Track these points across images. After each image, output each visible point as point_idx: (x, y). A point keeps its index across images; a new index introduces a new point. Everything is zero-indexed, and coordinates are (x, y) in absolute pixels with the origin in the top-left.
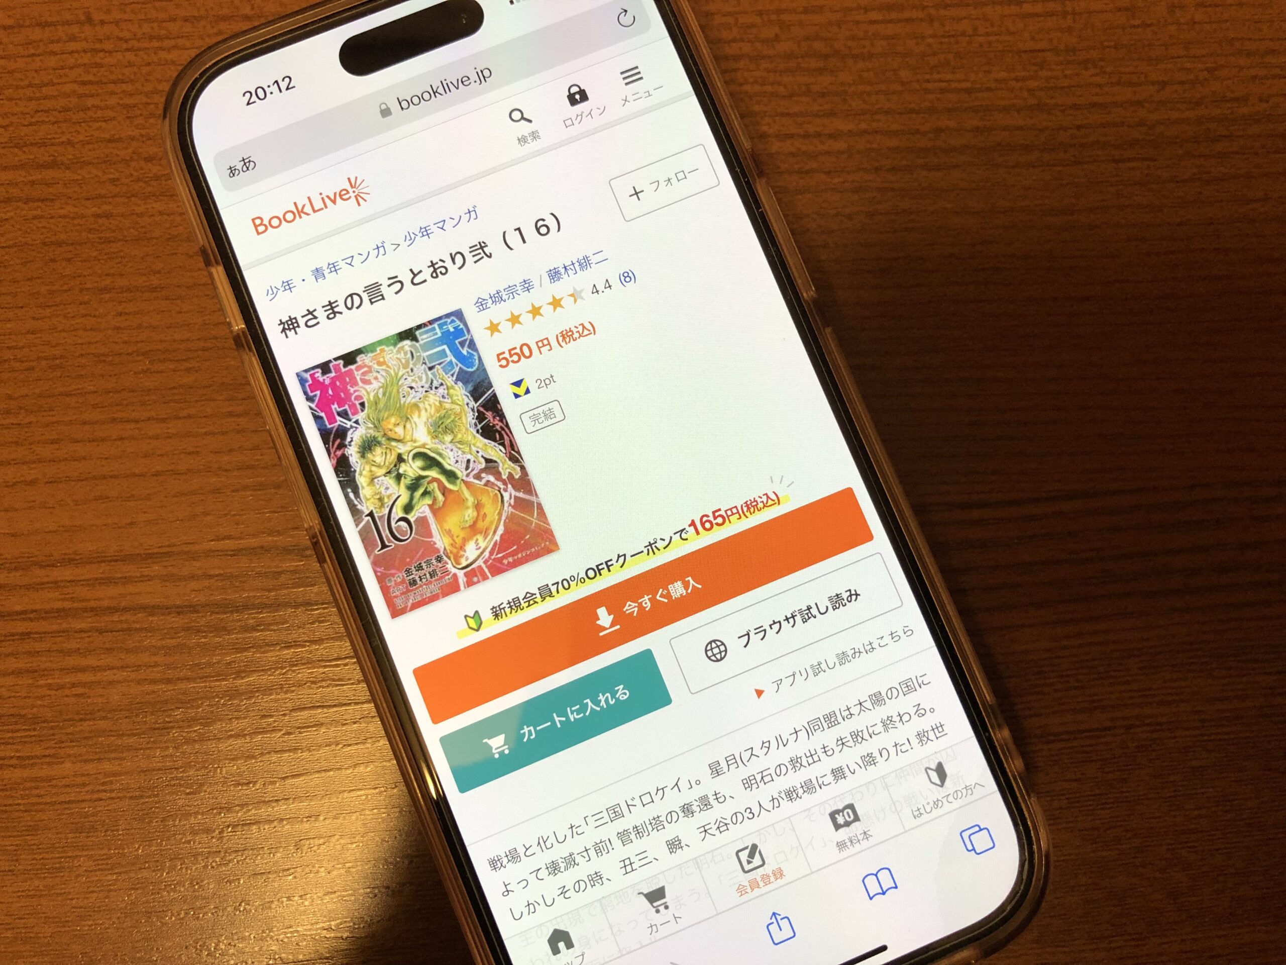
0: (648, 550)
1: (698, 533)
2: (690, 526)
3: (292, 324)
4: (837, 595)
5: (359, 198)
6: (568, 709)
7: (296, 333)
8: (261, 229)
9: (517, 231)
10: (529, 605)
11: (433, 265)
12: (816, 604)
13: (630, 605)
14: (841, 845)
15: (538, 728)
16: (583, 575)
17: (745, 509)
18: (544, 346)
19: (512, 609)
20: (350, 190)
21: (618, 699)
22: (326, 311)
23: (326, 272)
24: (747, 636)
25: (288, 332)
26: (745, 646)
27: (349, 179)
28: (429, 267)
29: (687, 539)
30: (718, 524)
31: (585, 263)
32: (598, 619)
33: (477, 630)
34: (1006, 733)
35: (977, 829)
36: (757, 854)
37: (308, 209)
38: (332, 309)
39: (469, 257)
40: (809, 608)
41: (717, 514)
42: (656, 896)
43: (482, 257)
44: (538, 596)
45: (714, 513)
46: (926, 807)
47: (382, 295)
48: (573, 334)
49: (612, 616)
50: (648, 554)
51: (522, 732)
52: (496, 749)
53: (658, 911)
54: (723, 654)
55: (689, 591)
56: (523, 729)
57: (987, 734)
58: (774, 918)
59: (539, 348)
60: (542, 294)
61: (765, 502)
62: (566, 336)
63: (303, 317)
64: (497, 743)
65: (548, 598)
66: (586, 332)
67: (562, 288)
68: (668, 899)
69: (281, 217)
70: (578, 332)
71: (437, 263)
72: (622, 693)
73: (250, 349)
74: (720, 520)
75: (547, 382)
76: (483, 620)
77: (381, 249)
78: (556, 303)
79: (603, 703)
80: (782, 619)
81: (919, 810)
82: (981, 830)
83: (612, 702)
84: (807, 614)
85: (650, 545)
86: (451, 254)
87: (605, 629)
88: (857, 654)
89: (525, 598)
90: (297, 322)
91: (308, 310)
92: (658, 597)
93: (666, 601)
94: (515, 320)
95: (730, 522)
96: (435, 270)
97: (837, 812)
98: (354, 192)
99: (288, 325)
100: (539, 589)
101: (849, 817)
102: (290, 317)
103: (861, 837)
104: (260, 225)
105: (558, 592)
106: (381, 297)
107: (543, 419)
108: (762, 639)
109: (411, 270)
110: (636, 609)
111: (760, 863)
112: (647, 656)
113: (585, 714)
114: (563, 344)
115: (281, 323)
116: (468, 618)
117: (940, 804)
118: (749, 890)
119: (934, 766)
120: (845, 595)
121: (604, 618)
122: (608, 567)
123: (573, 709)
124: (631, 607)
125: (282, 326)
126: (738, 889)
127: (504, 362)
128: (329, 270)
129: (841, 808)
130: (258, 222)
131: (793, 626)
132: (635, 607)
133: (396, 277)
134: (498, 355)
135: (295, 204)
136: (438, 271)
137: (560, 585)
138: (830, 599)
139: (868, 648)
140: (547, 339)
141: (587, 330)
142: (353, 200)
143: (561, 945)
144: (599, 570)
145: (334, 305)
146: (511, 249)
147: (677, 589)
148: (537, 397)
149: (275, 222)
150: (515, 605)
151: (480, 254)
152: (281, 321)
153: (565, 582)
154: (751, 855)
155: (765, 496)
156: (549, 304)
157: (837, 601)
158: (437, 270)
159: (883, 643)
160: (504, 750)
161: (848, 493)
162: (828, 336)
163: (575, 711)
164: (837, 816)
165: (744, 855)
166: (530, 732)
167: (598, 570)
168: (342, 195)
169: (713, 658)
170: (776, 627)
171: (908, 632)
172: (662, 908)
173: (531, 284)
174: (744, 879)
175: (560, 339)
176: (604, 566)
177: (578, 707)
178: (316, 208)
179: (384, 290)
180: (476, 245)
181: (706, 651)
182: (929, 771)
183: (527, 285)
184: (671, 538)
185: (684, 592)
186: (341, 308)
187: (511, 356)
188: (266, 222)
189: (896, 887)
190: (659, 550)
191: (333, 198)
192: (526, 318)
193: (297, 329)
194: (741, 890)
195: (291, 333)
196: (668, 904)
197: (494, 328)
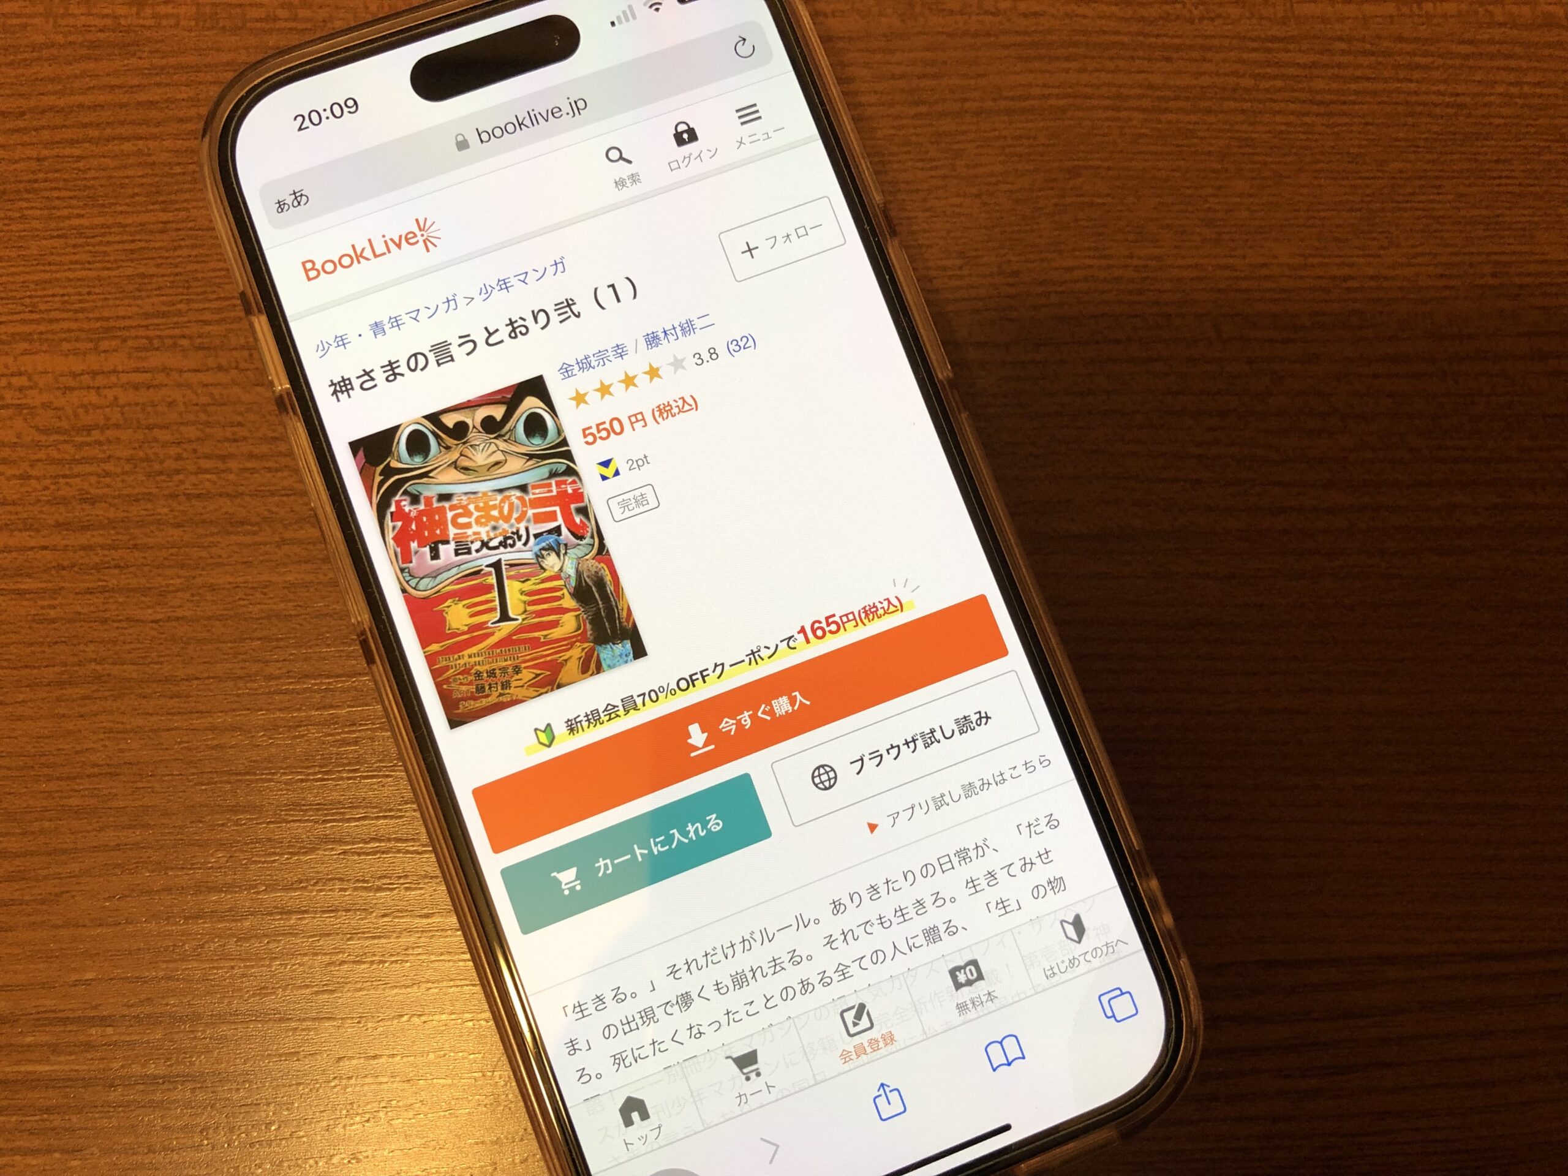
0: (750, 659)
1: (808, 641)
2: (799, 633)
3: (345, 385)
4: (965, 717)
5: (429, 244)
6: (652, 840)
7: (349, 396)
8: (312, 274)
9: (611, 288)
10: (610, 719)
11: (511, 323)
12: (941, 727)
13: (727, 722)
14: (962, 1008)
15: (616, 862)
16: (674, 686)
17: (863, 615)
18: (638, 421)
19: (589, 722)
20: (418, 233)
21: (709, 831)
22: (385, 372)
23: (387, 327)
24: (860, 762)
25: (339, 394)
26: (858, 773)
27: (417, 220)
28: (507, 325)
29: (795, 648)
30: (831, 632)
31: (688, 328)
32: (690, 737)
33: (549, 746)
34: (1154, 884)
35: (1118, 992)
36: (865, 1016)
37: (368, 253)
38: (392, 370)
39: (553, 315)
40: (932, 731)
41: (830, 620)
42: (746, 1061)
43: (569, 317)
44: (621, 708)
45: (827, 618)
46: (1061, 965)
47: (451, 356)
48: (672, 408)
49: (706, 735)
50: (750, 664)
51: (597, 865)
52: (566, 884)
53: (748, 1079)
54: (832, 781)
55: (796, 708)
56: (599, 862)
57: (1132, 884)
58: (882, 1089)
59: (632, 423)
60: (637, 361)
61: (886, 608)
62: (664, 411)
63: (358, 378)
64: (567, 877)
65: (632, 712)
66: (687, 407)
67: (661, 356)
68: (761, 1064)
69: (337, 261)
70: (678, 406)
71: (516, 321)
72: (715, 824)
73: (295, 413)
74: (833, 627)
75: (640, 463)
76: (556, 734)
77: (452, 303)
78: (653, 373)
79: (692, 834)
80: (901, 742)
81: (1052, 969)
82: (1122, 994)
83: (702, 834)
84: (930, 738)
85: (753, 653)
86: (533, 312)
87: (697, 749)
88: (986, 786)
89: (605, 710)
90: (350, 383)
91: (364, 370)
92: (760, 714)
93: (768, 718)
94: (604, 390)
95: (845, 630)
96: (514, 330)
97: (958, 969)
98: (422, 235)
99: (341, 387)
100: (622, 700)
101: (972, 975)
102: (342, 377)
103: (984, 999)
104: (311, 270)
105: (644, 705)
106: (449, 358)
107: (634, 505)
108: (877, 766)
109: (486, 329)
110: (734, 727)
111: (869, 1025)
112: (745, 780)
113: (670, 846)
114: (660, 420)
115: (333, 384)
116: (538, 732)
117: (1077, 962)
118: (854, 1056)
119: (1071, 920)
120: (974, 718)
121: (697, 736)
122: (703, 677)
123: (657, 840)
124: (728, 725)
125: (333, 387)
126: (842, 1055)
127: (590, 439)
128: (390, 325)
129: (962, 964)
130: (309, 266)
131: (913, 752)
132: (733, 724)
133: (468, 336)
134: (584, 430)
135: (353, 246)
136: (518, 331)
137: (647, 697)
138: (957, 721)
139: (998, 779)
140: (641, 413)
141: (688, 405)
142: (421, 243)
143: (635, 1116)
144: (693, 681)
145: (394, 366)
146: (603, 308)
147: (782, 706)
148: (628, 480)
149: (329, 267)
150: (594, 718)
151: (566, 312)
152: (332, 381)
153: (653, 694)
154: (858, 1016)
155: (886, 602)
156: (645, 373)
157: (964, 725)
158: (515, 329)
159: (1015, 773)
160: (575, 886)
161: (981, 601)
162: (964, 421)
163: (659, 842)
164: (958, 973)
165: (850, 1016)
166: (606, 865)
167: (691, 681)
168: (409, 239)
169: (821, 786)
170: (894, 752)
171: (1045, 762)
172: (753, 1075)
173: (625, 349)
174: (850, 1044)
175: (657, 414)
176: (699, 676)
177: (663, 838)
178: (378, 253)
179: (454, 350)
180: (563, 303)
181: (813, 777)
182: (1065, 925)
183: (620, 351)
184: (777, 646)
185: (790, 708)
186: (403, 369)
187: (599, 431)
188: (318, 266)
189: (1024, 1058)
190: (763, 659)
191: (397, 242)
192: (618, 389)
193: (350, 392)
194: (845, 1057)
195: (343, 397)
196: (761, 1071)
197: (580, 398)
